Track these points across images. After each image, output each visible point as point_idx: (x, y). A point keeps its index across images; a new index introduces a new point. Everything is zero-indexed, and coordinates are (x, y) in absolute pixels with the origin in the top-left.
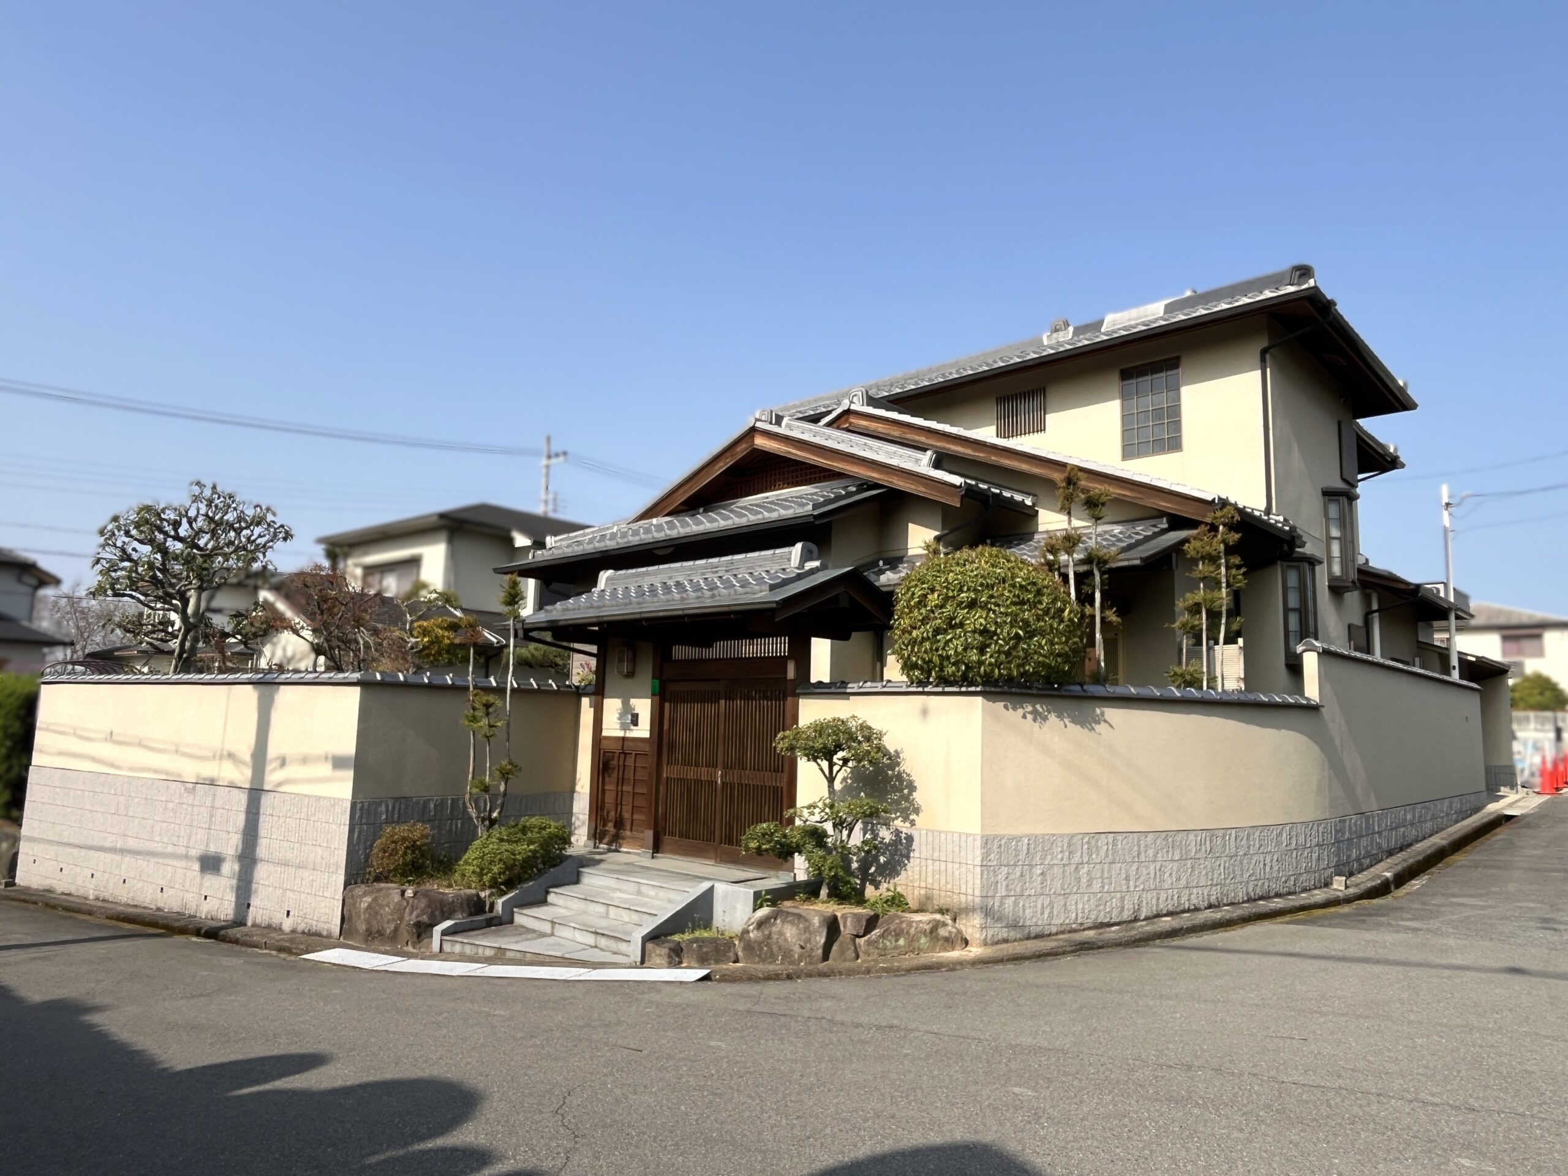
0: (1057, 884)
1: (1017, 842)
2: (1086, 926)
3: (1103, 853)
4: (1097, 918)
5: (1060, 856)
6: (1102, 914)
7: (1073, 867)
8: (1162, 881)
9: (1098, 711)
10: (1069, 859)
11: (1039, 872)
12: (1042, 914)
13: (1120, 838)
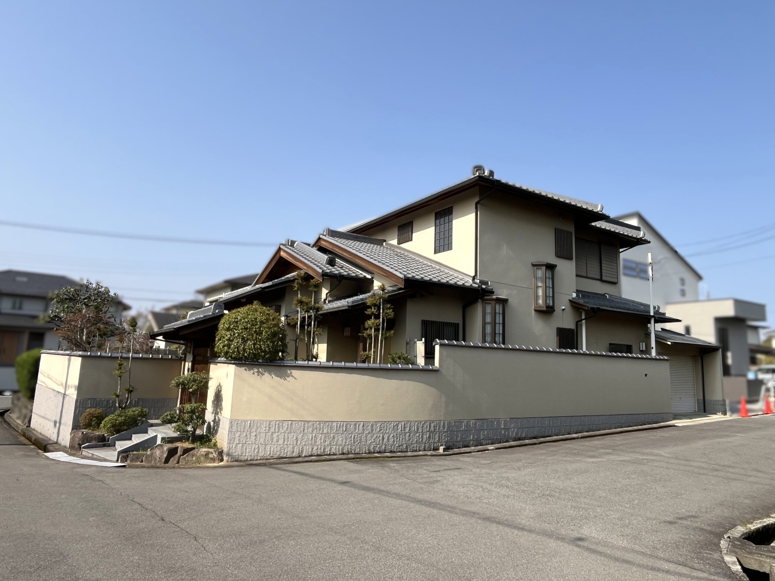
0: (262, 440)
1: (245, 422)
2: (274, 457)
3: (285, 428)
4: (280, 454)
5: (264, 429)
6: (282, 453)
7: (270, 433)
8: (315, 442)
9: (289, 372)
10: (269, 431)
11: (254, 435)
12: (254, 451)
13: (294, 423)
